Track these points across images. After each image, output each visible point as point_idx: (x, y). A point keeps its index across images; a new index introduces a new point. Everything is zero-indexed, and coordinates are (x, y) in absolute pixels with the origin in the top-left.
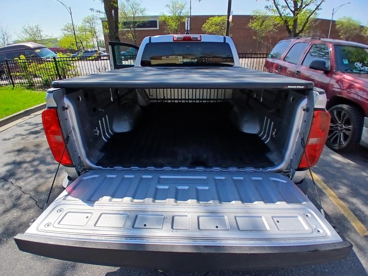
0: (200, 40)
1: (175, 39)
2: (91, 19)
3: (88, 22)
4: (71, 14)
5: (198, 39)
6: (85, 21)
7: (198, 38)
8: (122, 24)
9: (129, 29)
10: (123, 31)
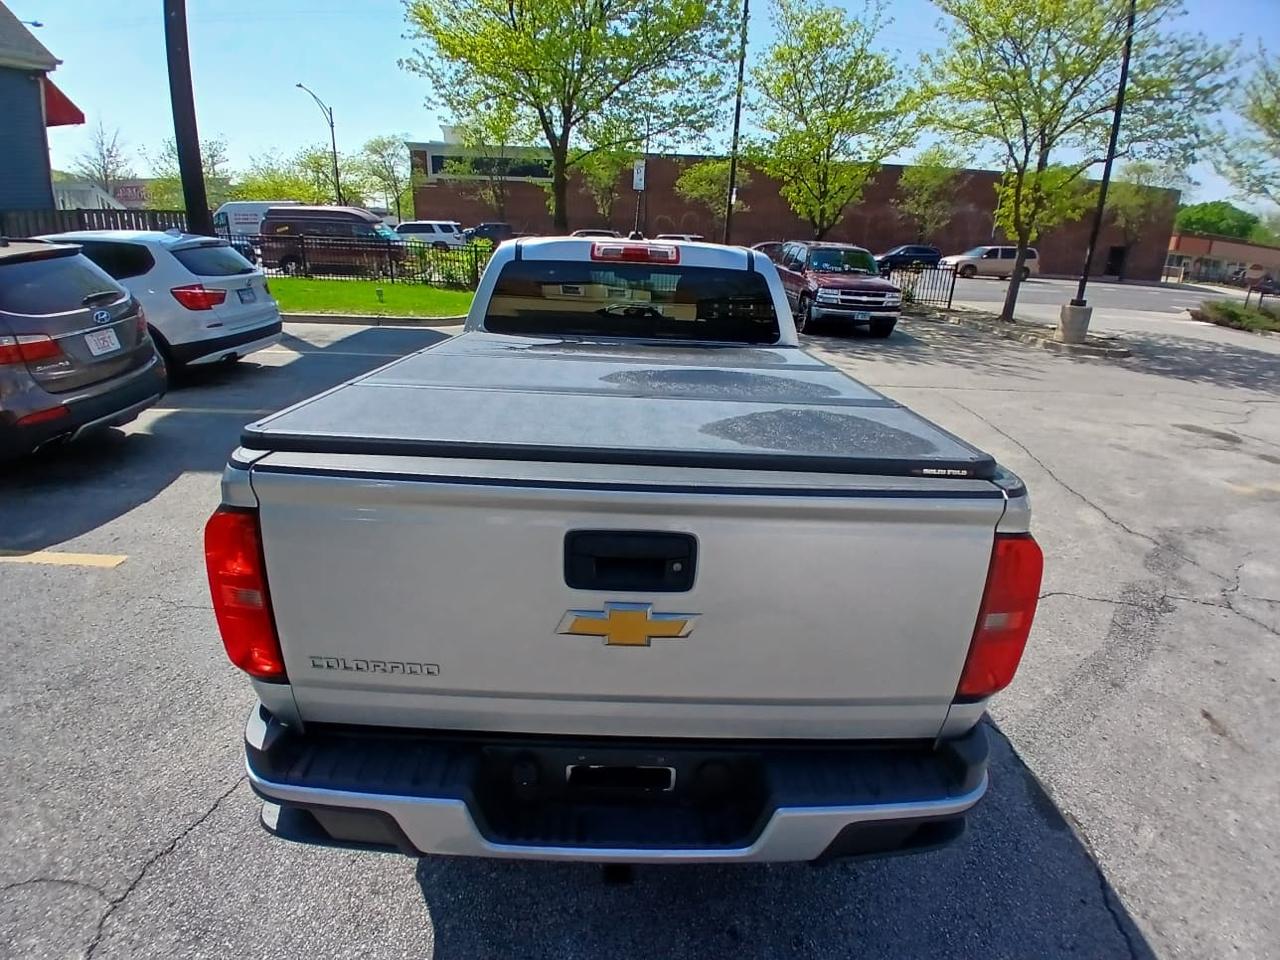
0: (677, 261)
1: (596, 253)
2: (384, 144)
3: (375, 151)
4: (332, 126)
5: (670, 258)
6: (367, 147)
7: (670, 253)
8: (472, 164)
9: (488, 178)
10: (471, 181)
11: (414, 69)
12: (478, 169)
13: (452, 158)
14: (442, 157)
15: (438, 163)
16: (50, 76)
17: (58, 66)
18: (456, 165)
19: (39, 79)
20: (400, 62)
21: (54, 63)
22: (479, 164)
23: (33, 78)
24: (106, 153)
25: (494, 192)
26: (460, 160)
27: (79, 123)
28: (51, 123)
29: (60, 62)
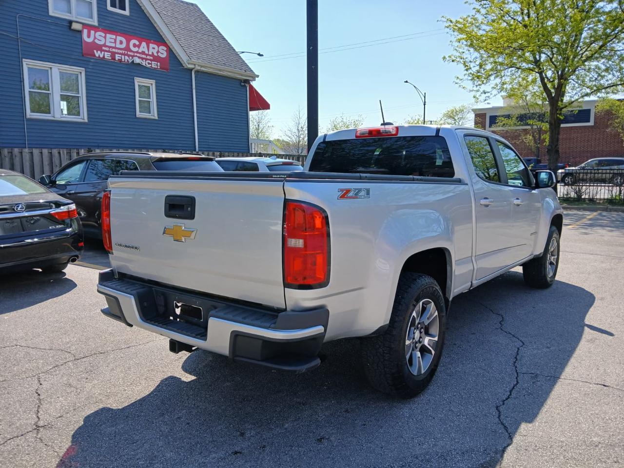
0: (396, 134)
2: (456, 111)
3: (450, 117)
4: (425, 105)
5: (392, 133)
6: (445, 115)
7: (392, 130)
8: (517, 119)
9: (529, 127)
10: (516, 130)
11: (453, 61)
12: (521, 121)
13: (503, 116)
14: (496, 116)
15: (493, 120)
16: (253, 84)
17: (256, 78)
18: (505, 121)
19: (247, 85)
20: (444, 58)
21: (254, 77)
22: (522, 118)
23: (243, 84)
24: (300, 129)
25: (533, 136)
26: (508, 117)
27: (267, 109)
28: (252, 109)
29: (258, 76)
